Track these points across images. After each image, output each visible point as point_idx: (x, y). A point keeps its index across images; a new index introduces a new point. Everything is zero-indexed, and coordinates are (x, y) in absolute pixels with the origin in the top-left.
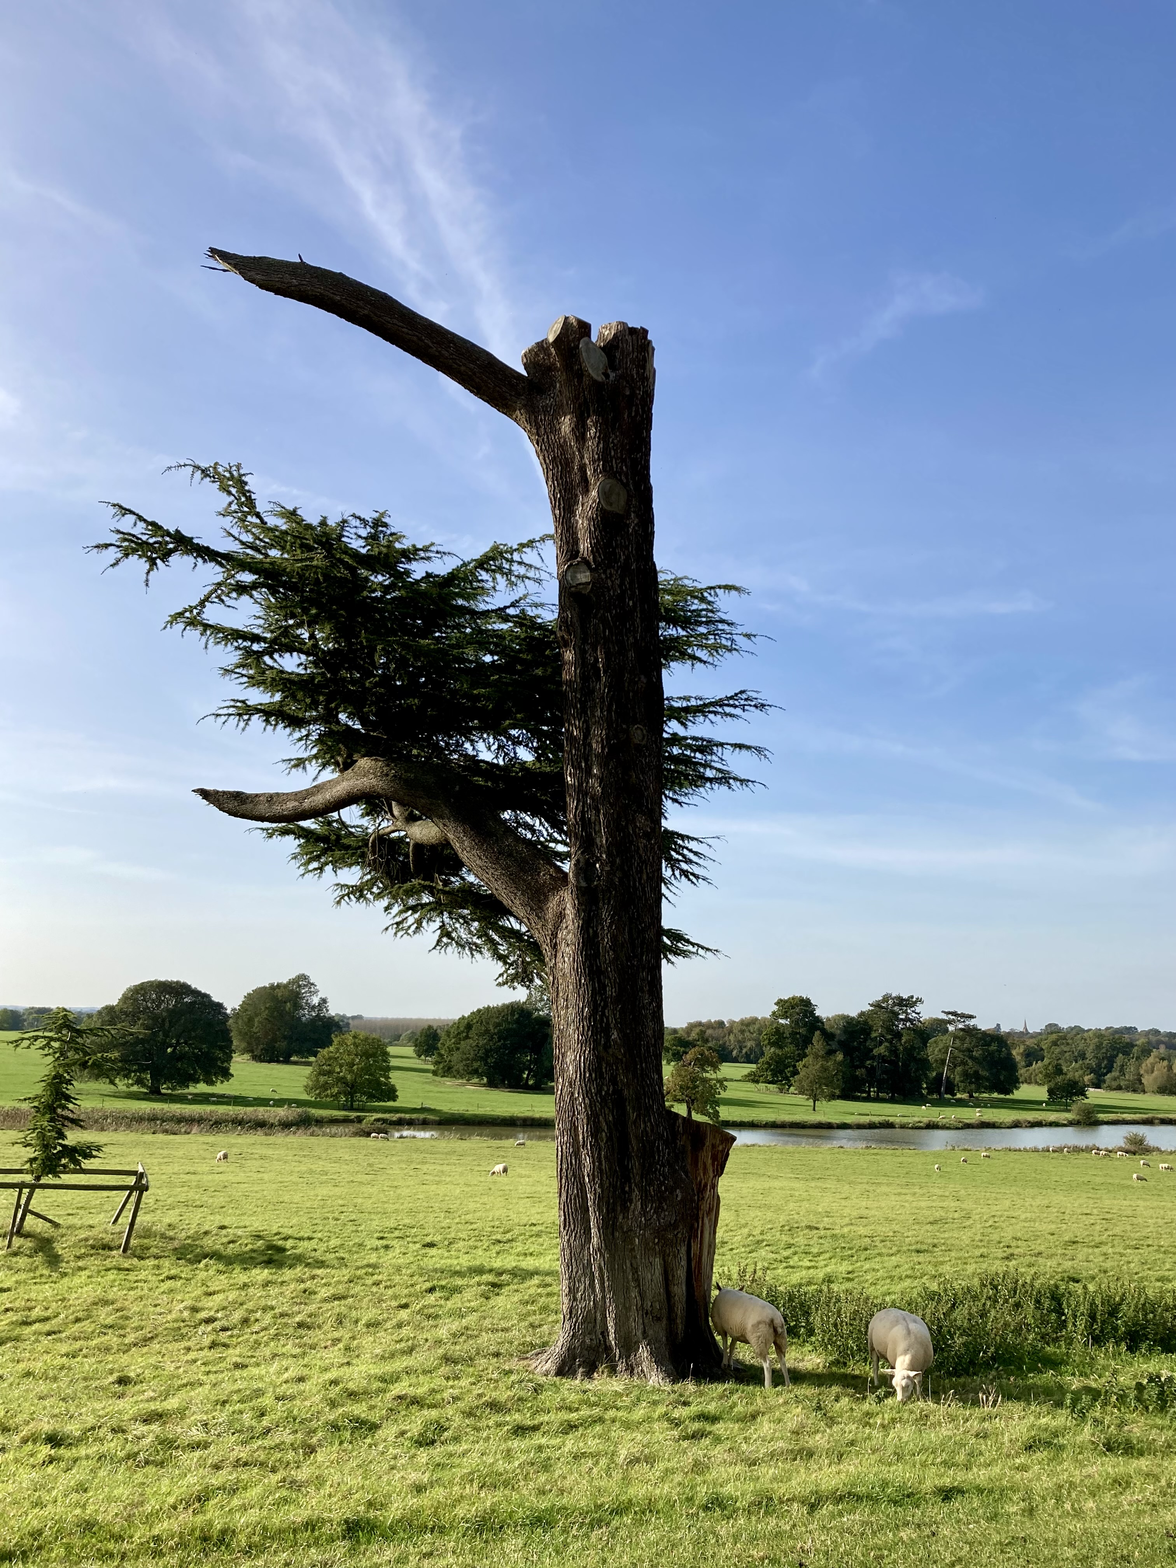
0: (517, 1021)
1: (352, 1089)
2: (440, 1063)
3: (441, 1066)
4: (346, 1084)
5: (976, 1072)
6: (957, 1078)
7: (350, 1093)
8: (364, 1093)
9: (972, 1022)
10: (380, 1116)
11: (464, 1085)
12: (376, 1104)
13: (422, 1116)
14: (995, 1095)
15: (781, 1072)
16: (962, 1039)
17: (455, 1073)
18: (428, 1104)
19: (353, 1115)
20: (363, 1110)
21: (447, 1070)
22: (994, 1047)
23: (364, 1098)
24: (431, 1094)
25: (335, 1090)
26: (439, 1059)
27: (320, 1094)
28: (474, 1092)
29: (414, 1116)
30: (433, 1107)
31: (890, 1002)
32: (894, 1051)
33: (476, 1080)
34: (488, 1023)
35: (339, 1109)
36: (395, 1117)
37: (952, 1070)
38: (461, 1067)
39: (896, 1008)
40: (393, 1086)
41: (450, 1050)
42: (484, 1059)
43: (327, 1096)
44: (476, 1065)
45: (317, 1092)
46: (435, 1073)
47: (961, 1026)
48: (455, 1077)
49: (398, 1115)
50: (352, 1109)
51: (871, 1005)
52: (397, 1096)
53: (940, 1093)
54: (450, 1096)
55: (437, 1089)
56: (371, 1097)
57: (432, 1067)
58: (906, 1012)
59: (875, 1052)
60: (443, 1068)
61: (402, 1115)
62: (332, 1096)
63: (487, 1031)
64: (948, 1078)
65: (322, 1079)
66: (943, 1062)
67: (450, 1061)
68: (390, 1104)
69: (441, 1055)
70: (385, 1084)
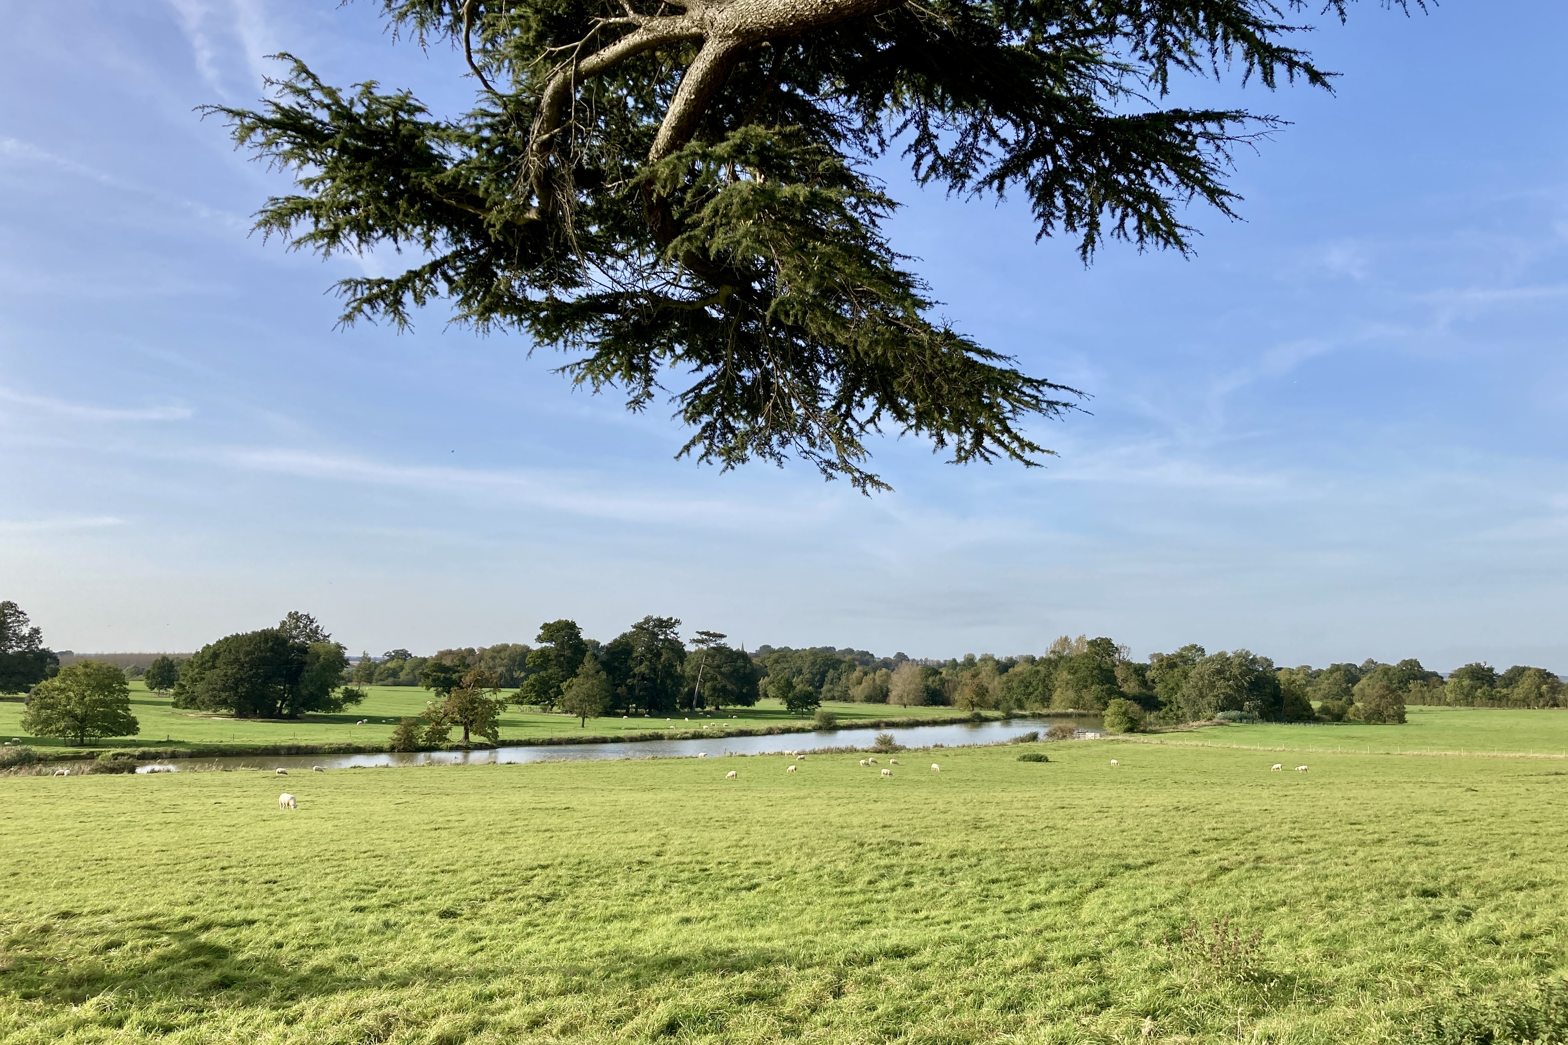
0: (272, 649)
1: (81, 723)
2: (182, 694)
3: (183, 697)
4: (75, 717)
5: (724, 687)
6: (707, 693)
7: (79, 727)
8: (98, 727)
9: (722, 641)
10: (120, 750)
11: (209, 716)
12: (114, 738)
13: (170, 749)
14: (739, 707)
15: (545, 692)
16: (713, 657)
17: (200, 704)
18: (175, 737)
19: (85, 751)
20: (95, 745)
21: (191, 702)
22: (740, 663)
23: (98, 732)
24: (175, 727)
25: (62, 724)
26: (180, 691)
27: (41, 729)
28: (222, 723)
29: (161, 749)
30: (181, 739)
31: (651, 623)
32: (654, 670)
33: (224, 711)
34: (238, 652)
35: (66, 746)
36: (138, 751)
37: (703, 685)
38: (206, 697)
39: (656, 629)
40: (134, 718)
41: (194, 681)
42: (234, 688)
43: (50, 732)
44: (224, 695)
45: (39, 727)
46: (175, 705)
47: (712, 645)
48: (199, 708)
49: (141, 749)
50: (82, 744)
51: (634, 627)
52: (138, 729)
53: (691, 707)
54: (197, 727)
55: (179, 721)
56: (106, 731)
57: (172, 700)
58: (665, 633)
59: (636, 670)
60: (185, 699)
61: (146, 749)
62: (58, 731)
63: (237, 660)
64: (699, 692)
65: (44, 713)
66: (695, 678)
67: (193, 692)
68: (130, 737)
69: (182, 686)
70: (124, 717)
